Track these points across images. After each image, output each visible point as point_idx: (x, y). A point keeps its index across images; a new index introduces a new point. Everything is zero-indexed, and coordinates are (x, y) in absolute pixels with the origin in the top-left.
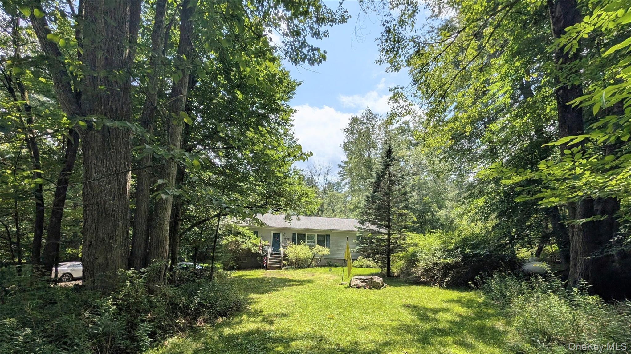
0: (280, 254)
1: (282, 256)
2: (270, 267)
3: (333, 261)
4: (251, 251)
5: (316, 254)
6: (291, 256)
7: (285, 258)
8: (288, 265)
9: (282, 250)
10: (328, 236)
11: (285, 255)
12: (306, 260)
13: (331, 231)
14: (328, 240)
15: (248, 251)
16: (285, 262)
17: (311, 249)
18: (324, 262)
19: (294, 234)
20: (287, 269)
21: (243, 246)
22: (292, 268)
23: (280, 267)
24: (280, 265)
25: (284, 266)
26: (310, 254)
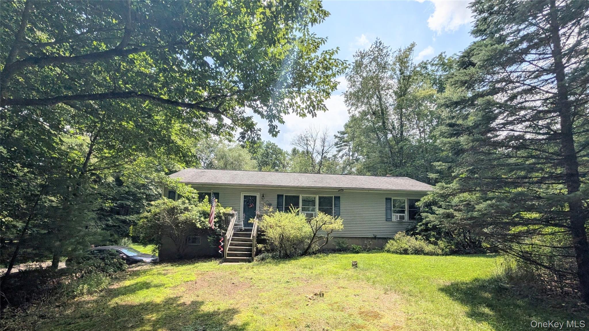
0: (251, 230)
1: (254, 233)
2: (229, 255)
3: (346, 241)
4: (194, 225)
5: (319, 229)
6: (272, 234)
7: (261, 238)
8: (268, 251)
9: (255, 222)
10: (338, 198)
11: (261, 233)
12: (301, 241)
13: (341, 190)
14: (337, 206)
15: (190, 225)
16: (260, 246)
17: (309, 221)
18: (332, 243)
19: (280, 197)
20: (263, 259)
21: (182, 217)
22: (273, 258)
23: (250, 255)
24: (250, 250)
25: (259, 252)
26: (307, 230)
